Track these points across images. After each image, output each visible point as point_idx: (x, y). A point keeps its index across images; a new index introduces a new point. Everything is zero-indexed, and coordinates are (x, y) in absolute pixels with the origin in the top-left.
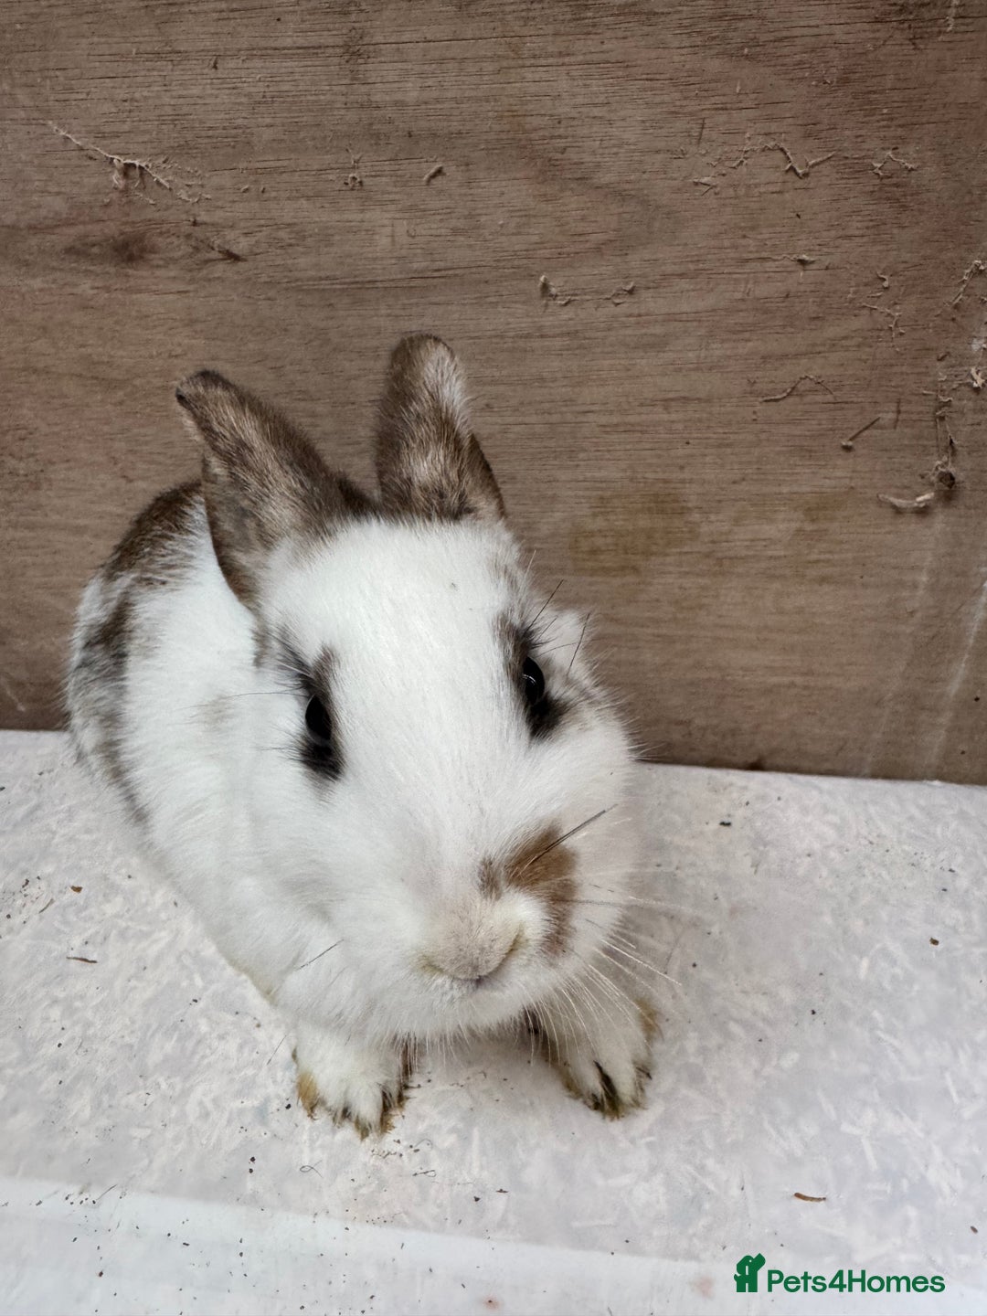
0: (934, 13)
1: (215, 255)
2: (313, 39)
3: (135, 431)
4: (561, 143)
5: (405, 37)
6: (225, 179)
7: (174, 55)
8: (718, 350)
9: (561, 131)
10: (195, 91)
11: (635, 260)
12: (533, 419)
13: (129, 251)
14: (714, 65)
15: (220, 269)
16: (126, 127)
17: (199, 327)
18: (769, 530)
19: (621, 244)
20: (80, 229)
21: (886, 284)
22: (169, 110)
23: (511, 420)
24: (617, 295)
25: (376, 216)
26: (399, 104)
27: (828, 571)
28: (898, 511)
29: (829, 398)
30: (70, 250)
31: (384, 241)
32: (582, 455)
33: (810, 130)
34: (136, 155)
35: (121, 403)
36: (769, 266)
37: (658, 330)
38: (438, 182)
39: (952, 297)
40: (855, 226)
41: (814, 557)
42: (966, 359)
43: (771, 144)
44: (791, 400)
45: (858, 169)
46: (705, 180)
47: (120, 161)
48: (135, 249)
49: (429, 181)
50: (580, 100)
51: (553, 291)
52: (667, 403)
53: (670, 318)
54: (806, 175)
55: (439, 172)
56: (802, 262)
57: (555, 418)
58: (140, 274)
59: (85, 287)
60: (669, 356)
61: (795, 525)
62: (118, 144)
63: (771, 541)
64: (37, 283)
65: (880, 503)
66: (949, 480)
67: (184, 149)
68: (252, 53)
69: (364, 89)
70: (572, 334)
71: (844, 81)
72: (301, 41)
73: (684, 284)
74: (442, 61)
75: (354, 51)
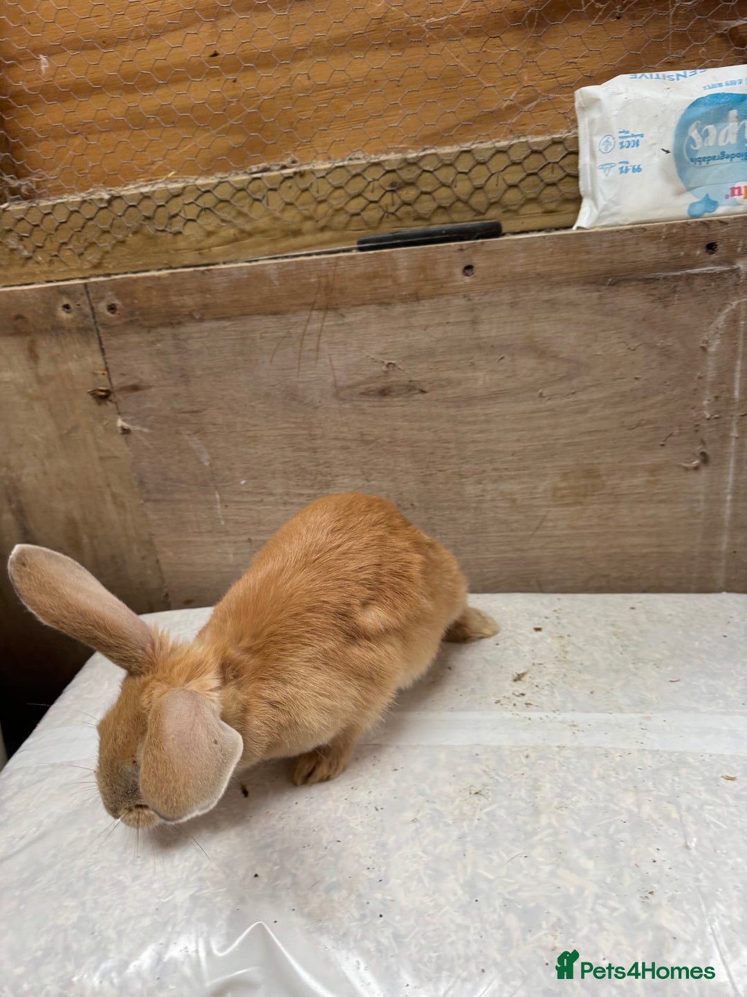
0: (670, 299)
1: (417, 392)
2: (460, 319)
3: (375, 460)
4: (545, 345)
5: (493, 316)
6: (425, 365)
7: (410, 327)
8: (607, 412)
9: (546, 342)
10: (417, 338)
11: (575, 382)
12: (536, 443)
13: (384, 392)
14: (600, 318)
15: (420, 396)
16: (390, 351)
17: (407, 418)
18: (636, 481)
19: (568, 377)
20: (368, 386)
21: (668, 384)
22: (406, 344)
23: (527, 444)
24: (568, 395)
25: (479, 374)
26: (490, 337)
27: (664, 497)
28: (687, 469)
29: (652, 426)
30: (362, 394)
31: (481, 382)
32: (556, 456)
33: (634, 335)
34: (393, 359)
35: (371, 450)
36: (625, 380)
37: (585, 406)
38: (502, 361)
39: (693, 386)
40: (654, 365)
41: (655, 492)
42: (702, 408)
43: (620, 341)
44: (638, 428)
45: (652, 346)
46: (598, 353)
47: (386, 362)
48: (387, 391)
49: (498, 362)
50: (553, 332)
51: (544, 395)
52: (590, 433)
53: (592, 401)
54: (634, 350)
55: (502, 358)
56: (636, 378)
57: (545, 442)
58: (386, 400)
59: (365, 405)
60: (589, 415)
61: (645, 479)
62: (387, 356)
63: (637, 486)
64: (347, 406)
65: (680, 466)
66: (703, 454)
67: (411, 357)
68: (439, 324)
69: (477, 333)
70: (552, 410)
71: (644, 320)
72: (457, 320)
73: (593, 389)
74: (505, 323)
75: (474, 322)
